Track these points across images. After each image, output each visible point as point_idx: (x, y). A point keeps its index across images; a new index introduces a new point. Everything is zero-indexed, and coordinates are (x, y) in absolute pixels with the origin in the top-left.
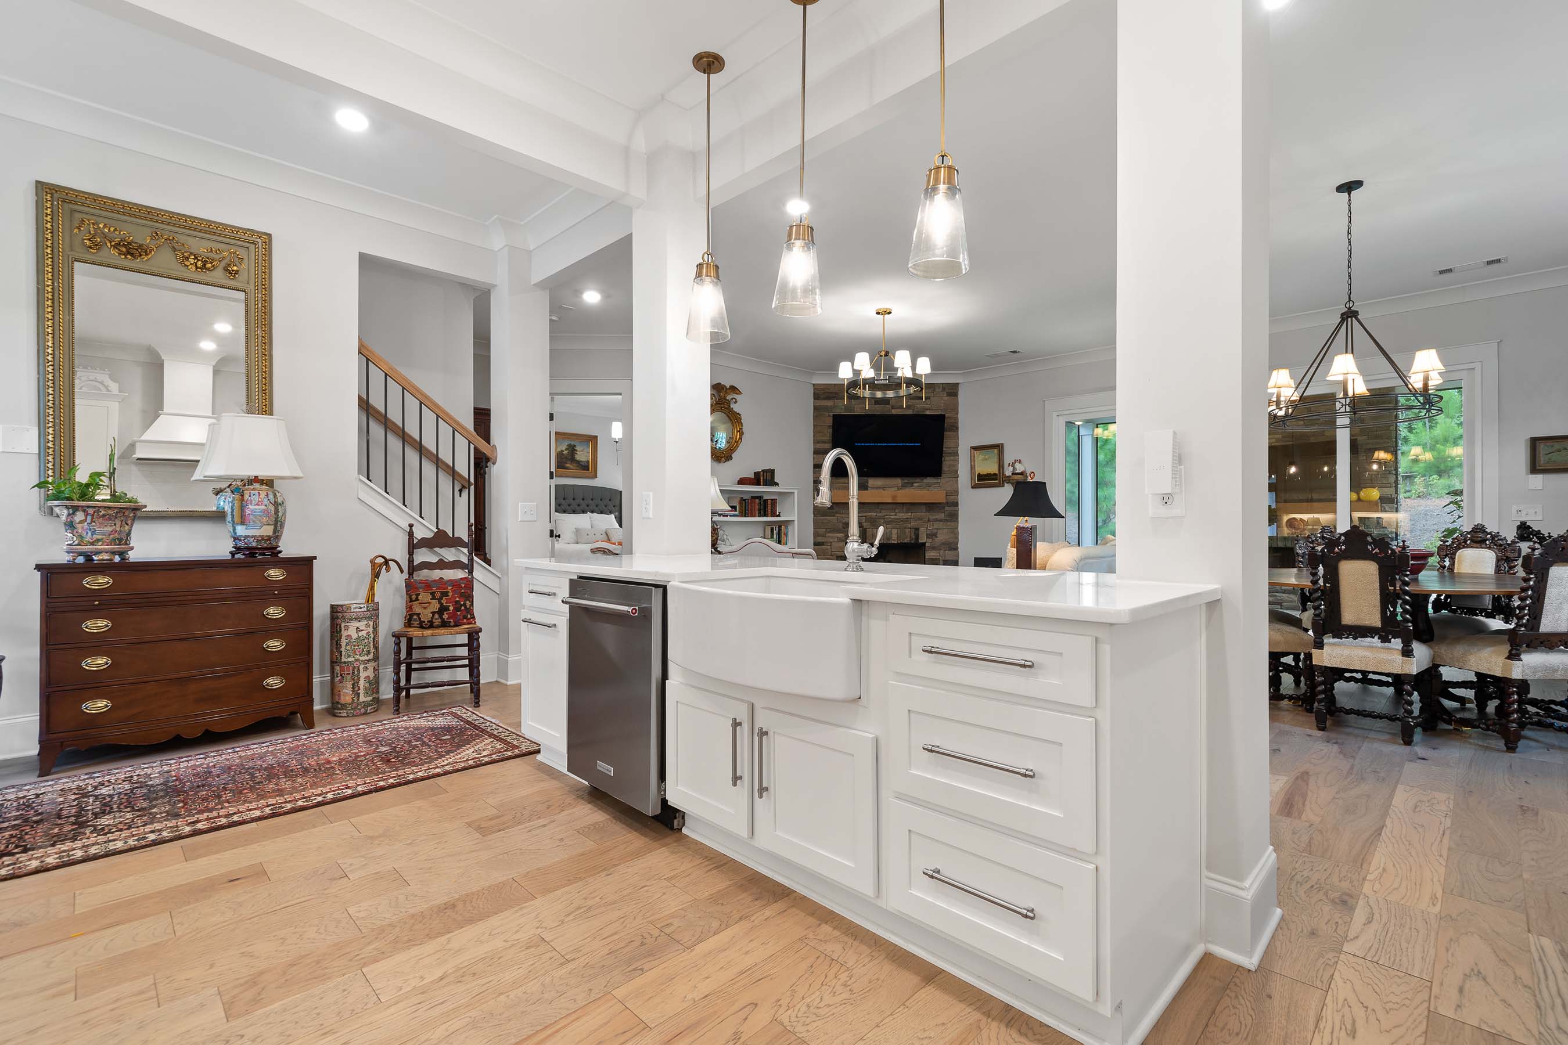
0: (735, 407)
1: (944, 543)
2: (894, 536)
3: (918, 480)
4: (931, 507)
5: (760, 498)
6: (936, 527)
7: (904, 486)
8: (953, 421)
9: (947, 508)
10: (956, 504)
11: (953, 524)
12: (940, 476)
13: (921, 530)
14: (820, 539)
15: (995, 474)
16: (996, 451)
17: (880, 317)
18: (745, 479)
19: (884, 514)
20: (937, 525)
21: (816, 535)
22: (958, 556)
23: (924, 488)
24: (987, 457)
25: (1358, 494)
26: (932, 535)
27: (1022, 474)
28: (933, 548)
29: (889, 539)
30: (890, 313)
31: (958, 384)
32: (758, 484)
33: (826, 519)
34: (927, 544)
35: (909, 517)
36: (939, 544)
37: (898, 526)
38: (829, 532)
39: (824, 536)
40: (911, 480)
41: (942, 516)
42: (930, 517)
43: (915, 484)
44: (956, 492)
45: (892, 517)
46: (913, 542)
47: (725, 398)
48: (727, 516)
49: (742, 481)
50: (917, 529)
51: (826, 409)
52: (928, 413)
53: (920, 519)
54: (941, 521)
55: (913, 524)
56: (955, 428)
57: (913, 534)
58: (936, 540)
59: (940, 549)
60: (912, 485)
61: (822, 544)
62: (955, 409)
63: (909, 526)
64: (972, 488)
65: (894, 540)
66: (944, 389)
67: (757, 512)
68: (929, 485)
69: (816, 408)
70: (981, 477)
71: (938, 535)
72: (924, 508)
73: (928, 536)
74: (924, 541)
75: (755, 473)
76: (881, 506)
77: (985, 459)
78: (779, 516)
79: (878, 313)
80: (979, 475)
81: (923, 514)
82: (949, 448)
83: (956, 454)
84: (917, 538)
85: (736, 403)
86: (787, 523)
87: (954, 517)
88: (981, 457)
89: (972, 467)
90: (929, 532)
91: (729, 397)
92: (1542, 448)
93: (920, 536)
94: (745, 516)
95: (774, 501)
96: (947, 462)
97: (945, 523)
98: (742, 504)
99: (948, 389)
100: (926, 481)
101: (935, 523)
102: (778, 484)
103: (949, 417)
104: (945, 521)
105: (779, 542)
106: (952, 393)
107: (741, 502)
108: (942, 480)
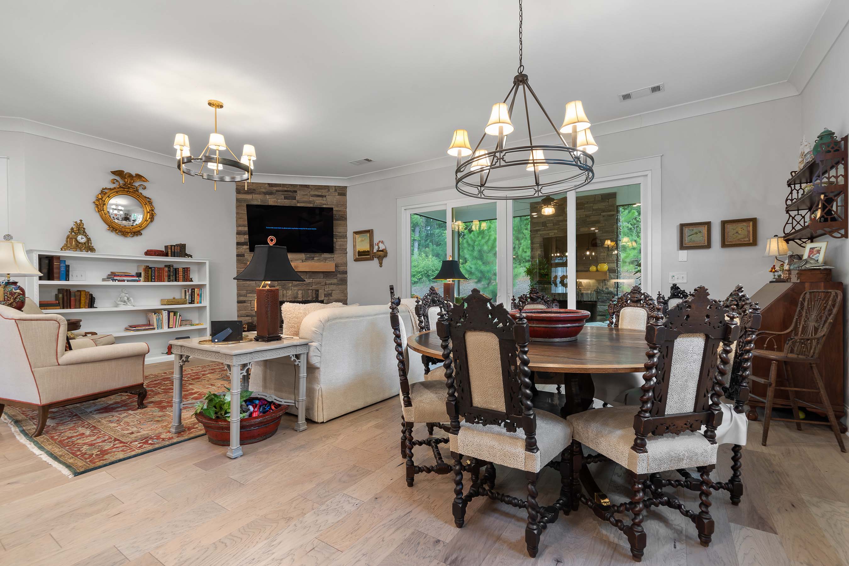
0: (145, 193)
1: (337, 300)
2: (300, 296)
3: (317, 255)
4: (327, 274)
5: (169, 267)
6: (331, 289)
7: (307, 259)
8: (342, 213)
9: (338, 275)
10: (346, 273)
11: (343, 287)
12: (333, 252)
13: (320, 291)
14: (242, 299)
15: (368, 251)
16: (368, 235)
17: (212, 109)
18: (151, 251)
21: (239, 295)
23: (322, 261)
24: (363, 239)
25: (597, 267)
26: (327, 295)
27: (382, 251)
29: (295, 298)
30: (221, 107)
31: (346, 187)
32: (166, 255)
33: (246, 283)
34: (325, 301)
35: (310, 282)
37: (302, 288)
38: (249, 293)
39: (245, 296)
40: (312, 255)
41: (335, 281)
42: (327, 282)
43: (315, 258)
44: (345, 264)
47: (130, 184)
48: (124, 281)
49: (148, 253)
50: (317, 291)
51: (245, 200)
52: (324, 206)
53: (319, 283)
54: (334, 284)
55: (314, 287)
56: (344, 218)
57: (314, 294)
58: (331, 298)
60: (313, 259)
61: (244, 302)
62: (345, 205)
63: (311, 288)
64: (355, 261)
66: (336, 190)
67: (166, 278)
68: (326, 259)
69: (238, 200)
70: (361, 253)
71: (332, 295)
72: (322, 275)
73: (325, 295)
74: (322, 299)
75: (165, 246)
77: (362, 241)
78: (192, 281)
79: (210, 104)
80: (359, 252)
81: (322, 280)
82: (340, 233)
83: (345, 237)
84: (317, 296)
85: (145, 189)
86: (201, 287)
87: (344, 282)
88: (360, 239)
89: (354, 246)
90: (325, 293)
91: (137, 184)
92: (686, 230)
93: (319, 295)
94: (151, 281)
95: (186, 271)
96: (338, 243)
97: (338, 286)
98: (148, 271)
99: (339, 190)
100: (323, 256)
101: (330, 286)
102: (191, 256)
103: (340, 211)
104: (338, 284)
105: (192, 302)
106: (342, 193)
107: (146, 270)
108: (335, 255)
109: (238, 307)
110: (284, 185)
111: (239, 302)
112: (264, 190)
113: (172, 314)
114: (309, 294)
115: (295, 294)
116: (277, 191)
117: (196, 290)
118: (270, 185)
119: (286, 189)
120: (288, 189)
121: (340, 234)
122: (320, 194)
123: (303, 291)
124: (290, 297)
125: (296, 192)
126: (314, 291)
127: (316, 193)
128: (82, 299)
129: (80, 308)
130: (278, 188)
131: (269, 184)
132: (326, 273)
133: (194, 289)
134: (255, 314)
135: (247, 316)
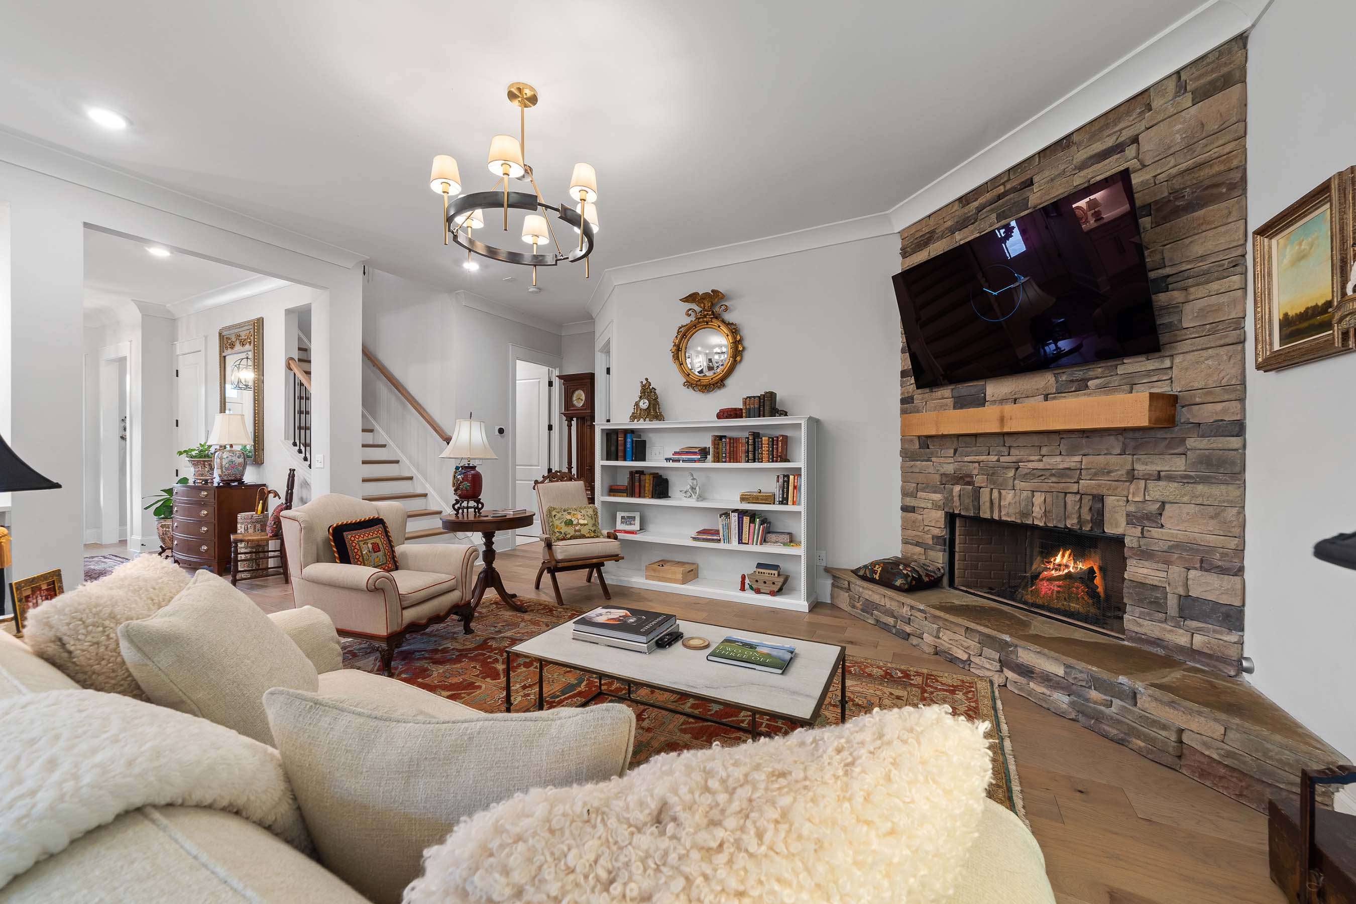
0: (729, 318)
1: (1178, 546)
2: (1037, 511)
3: (1097, 369)
6: (1161, 494)
7: (1061, 391)
8: (1216, 169)
9: (1191, 443)
10: (1238, 428)
13: (1110, 501)
14: (911, 502)
15: (1326, 307)
16: (1326, 210)
18: (724, 410)
19: (1016, 458)
20: (1159, 491)
21: (905, 494)
23: (1116, 389)
24: (1304, 246)
26: (1138, 519)
28: (1145, 555)
29: (1026, 514)
31: (1243, 36)
33: (917, 466)
34: (1127, 541)
35: (1073, 465)
36: (1163, 546)
37: (1045, 487)
38: (923, 490)
39: (915, 495)
40: (1081, 371)
41: (1178, 465)
42: (1138, 466)
43: (1090, 383)
44: (1234, 390)
45: (1031, 465)
46: (1087, 528)
47: (711, 309)
48: (678, 461)
49: (724, 414)
50: (1099, 499)
53: (1106, 471)
54: (1170, 478)
55: (1088, 483)
56: (1225, 186)
57: (1085, 510)
58: (1155, 532)
59: (1168, 563)
60: (1082, 386)
61: (913, 509)
63: (1075, 488)
64: (1261, 369)
65: (1037, 517)
66: (1182, 88)
67: (743, 456)
70: (1292, 327)
71: (1163, 520)
73: (1131, 519)
74: (1119, 531)
76: (1009, 441)
77: (1301, 257)
78: (789, 461)
80: (1286, 322)
81: (1117, 460)
82: (1203, 257)
83: (1234, 267)
84: (1099, 517)
85: (726, 310)
88: (1290, 252)
90: (1131, 508)
91: (717, 306)
93: (1107, 516)
94: (723, 462)
95: (775, 442)
97: (1189, 488)
98: (718, 445)
99: (1198, 78)
100: (1121, 370)
101: (1151, 484)
102: (786, 414)
103: (1200, 166)
104: (1186, 479)
105: (784, 501)
106: (1212, 83)
107: (716, 442)
108: (1178, 359)
109: (904, 520)
110: (994, 181)
111: (905, 509)
112: (949, 223)
113: (746, 520)
114: (1069, 507)
115: (1023, 504)
116: (980, 209)
117: (791, 477)
118: (964, 200)
119: (1001, 189)
120: (1009, 186)
121: (1204, 265)
122: (1109, 142)
123: (1049, 496)
124: (1011, 511)
125: (1030, 183)
126: (1086, 500)
127: (1098, 147)
128: (647, 485)
129: (644, 497)
130: (982, 200)
131: (960, 199)
132: (1137, 435)
133: (788, 477)
134: (931, 542)
135: (917, 544)
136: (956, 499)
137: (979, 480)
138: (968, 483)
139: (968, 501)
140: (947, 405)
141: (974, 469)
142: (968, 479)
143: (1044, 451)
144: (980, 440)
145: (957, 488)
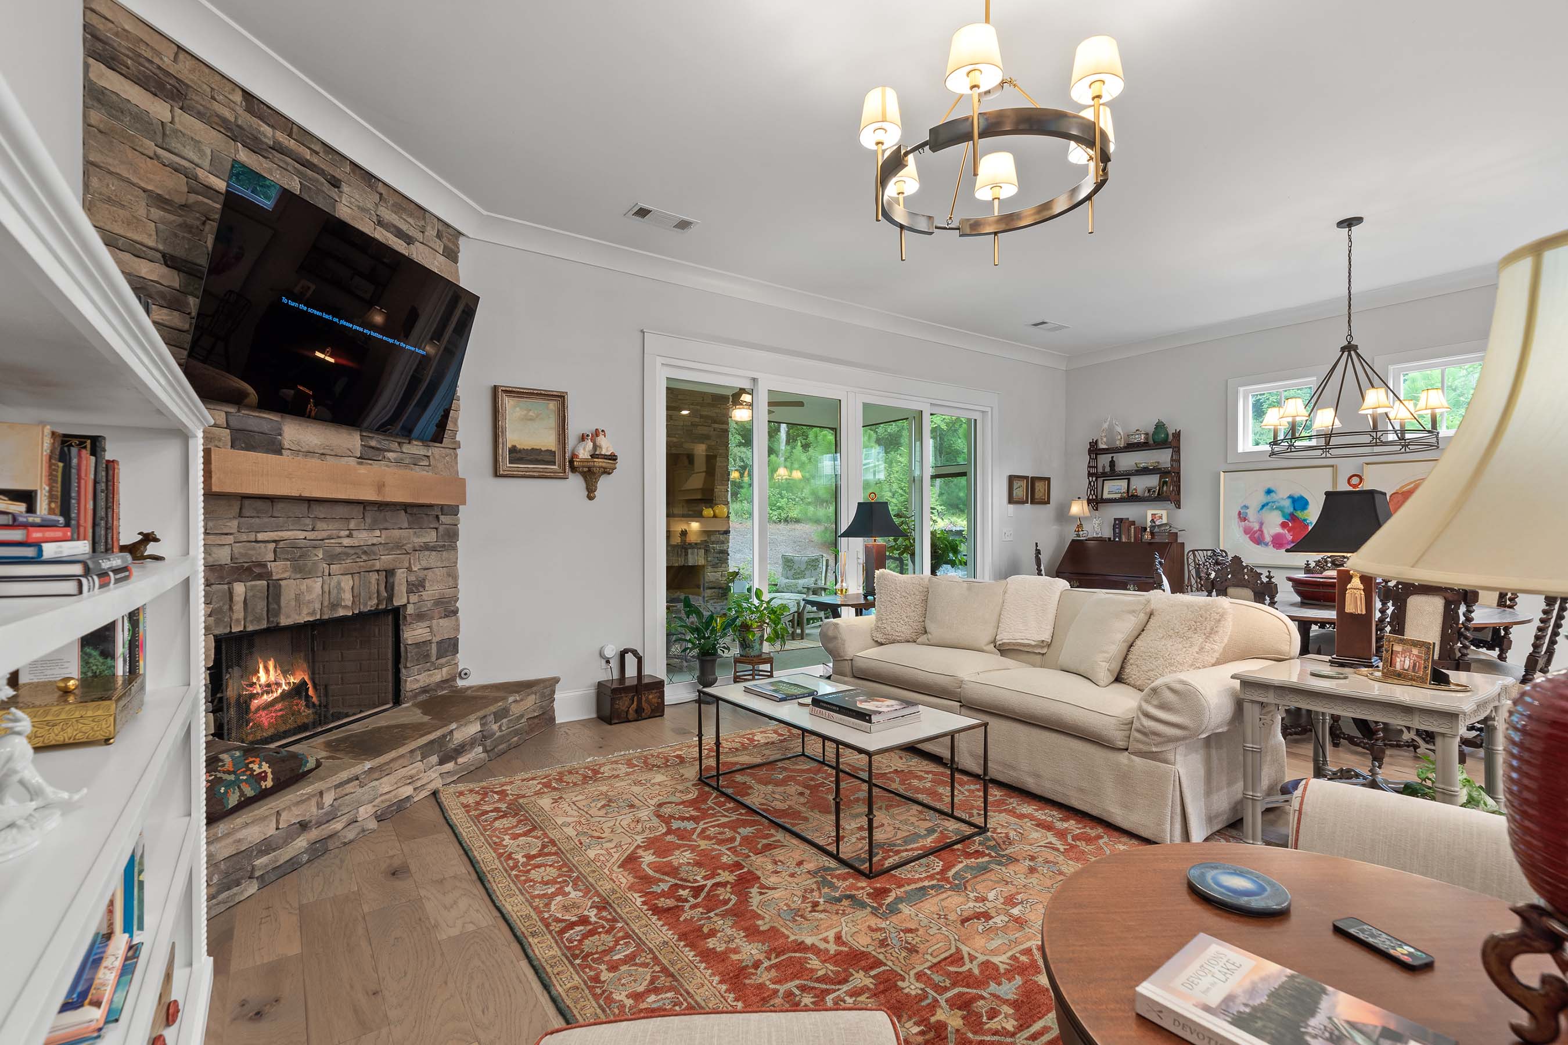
1: (437, 603)
2: (348, 598)
3: (396, 443)
4: (416, 513)
6: (423, 564)
7: (366, 456)
9: (442, 518)
10: (456, 509)
11: (450, 556)
12: (438, 442)
13: (398, 574)
15: (548, 452)
16: (548, 404)
19: (324, 534)
20: (425, 559)
22: (457, 629)
23: (405, 465)
24: (532, 413)
26: (416, 586)
28: (420, 617)
29: (334, 606)
31: (459, 232)
34: (410, 610)
35: (375, 538)
36: (429, 605)
37: (356, 568)
40: (384, 441)
41: (434, 537)
42: (414, 540)
43: (388, 455)
45: (343, 542)
46: (384, 607)
50: (390, 573)
53: (396, 545)
54: (432, 549)
55: (385, 560)
57: (383, 586)
58: (425, 596)
59: (432, 618)
60: (382, 456)
63: (378, 565)
64: (494, 476)
65: (346, 607)
68: (417, 461)
70: (517, 455)
71: (427, 585)
72: (403, 518)
73: (412, 589)
74: (403, 601)
76: (319, 511)
77: (528, 418)
80: (511, 450)
81: (404, 533)
84: (391, 594)
87: (451, 539)
88: (519, 411)
89: (495, 430)
90: (412, 578)
93: (397, 590)
97: (437, 554)
99: (444, 235)
101: (422, 554)
104: (438, 549)
106: (452, 251)
108: (434, 451)
110: (304, 135)
114: (373, 588)
120: (315, 160)
122: (403, 227)
136: (239, 607)
137: (278, 569)
138: (259, 577)
139: (261, 606)
140: (220, 440)
141: (267, 553)
142: (257, 570)
143: (352, 525)
144: (279, 506)
145: (239, 589)
